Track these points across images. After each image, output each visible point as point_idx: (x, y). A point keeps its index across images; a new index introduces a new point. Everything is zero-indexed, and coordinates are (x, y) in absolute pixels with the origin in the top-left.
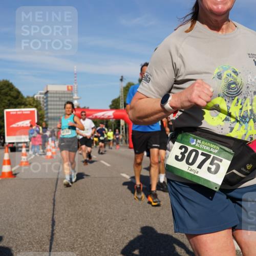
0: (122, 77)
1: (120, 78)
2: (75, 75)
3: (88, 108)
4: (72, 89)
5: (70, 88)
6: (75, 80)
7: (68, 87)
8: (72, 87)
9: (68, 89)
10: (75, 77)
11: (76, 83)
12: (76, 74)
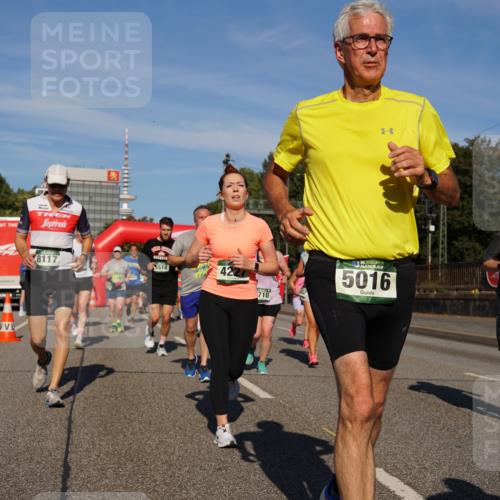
0: (228, 156)
1: (224, 158)
2: (126, 149)
3: (152, 220)
4: (118, 177)
5: (113, 175)
6: (126, 159)
7: (109, 173)
8: (117, 173)
9: (109, 178)
10: (126, 152)
11: (126, 166)
12: (127, 145)
